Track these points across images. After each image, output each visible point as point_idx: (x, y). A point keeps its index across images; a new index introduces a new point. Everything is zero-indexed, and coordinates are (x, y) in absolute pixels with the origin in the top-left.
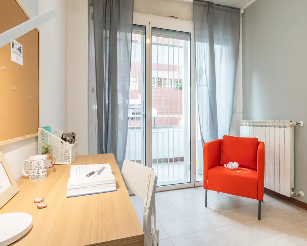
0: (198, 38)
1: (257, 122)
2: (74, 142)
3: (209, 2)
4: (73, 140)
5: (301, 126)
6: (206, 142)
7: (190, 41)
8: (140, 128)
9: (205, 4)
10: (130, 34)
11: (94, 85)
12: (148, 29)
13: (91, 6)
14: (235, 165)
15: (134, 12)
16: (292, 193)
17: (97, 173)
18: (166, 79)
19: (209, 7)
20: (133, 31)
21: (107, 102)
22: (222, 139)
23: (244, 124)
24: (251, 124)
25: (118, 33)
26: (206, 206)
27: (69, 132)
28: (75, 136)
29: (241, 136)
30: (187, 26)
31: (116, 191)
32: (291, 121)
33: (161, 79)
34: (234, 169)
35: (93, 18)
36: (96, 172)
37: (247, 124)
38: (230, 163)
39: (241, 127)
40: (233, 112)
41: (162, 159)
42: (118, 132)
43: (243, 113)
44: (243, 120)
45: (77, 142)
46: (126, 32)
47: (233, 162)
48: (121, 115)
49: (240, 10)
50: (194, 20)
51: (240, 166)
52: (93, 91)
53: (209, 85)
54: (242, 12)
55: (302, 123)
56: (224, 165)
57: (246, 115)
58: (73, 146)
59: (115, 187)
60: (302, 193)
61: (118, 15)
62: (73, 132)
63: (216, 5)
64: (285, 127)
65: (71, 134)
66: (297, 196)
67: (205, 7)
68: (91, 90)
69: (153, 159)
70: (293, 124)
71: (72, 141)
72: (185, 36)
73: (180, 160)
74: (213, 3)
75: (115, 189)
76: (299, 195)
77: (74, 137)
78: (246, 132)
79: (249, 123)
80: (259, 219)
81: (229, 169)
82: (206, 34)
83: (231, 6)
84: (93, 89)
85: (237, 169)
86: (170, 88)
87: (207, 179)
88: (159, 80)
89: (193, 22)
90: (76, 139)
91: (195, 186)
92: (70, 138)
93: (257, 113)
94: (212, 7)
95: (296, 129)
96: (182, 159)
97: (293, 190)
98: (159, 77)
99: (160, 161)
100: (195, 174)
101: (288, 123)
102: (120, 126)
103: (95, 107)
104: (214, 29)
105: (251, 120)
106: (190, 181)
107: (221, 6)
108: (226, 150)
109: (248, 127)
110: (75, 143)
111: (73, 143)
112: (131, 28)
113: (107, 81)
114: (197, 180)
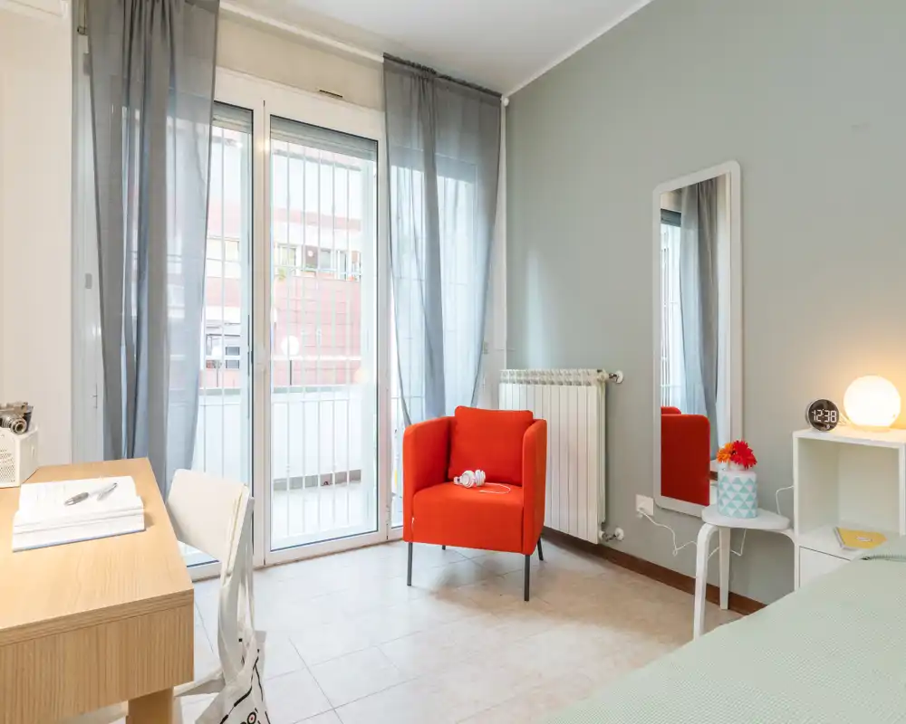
0: (397, 155)
1: (534, 374)
2: (26, 431)
3: (425, 69)
4: (25, 425)
5: (620, 380)
6: (413, 423)
7: (375, 163)
8: (236, 392)
9: (415, 71)
10: (208, 127)
11: (91, 265)
12: (261, 120)
13: (81, 33)
14: (478, 476)
15: (217, 68)
16: (601, 533)
17: (96, 497)
18: (329, 251)
19: (425, 82)
20: (215, 119)
21: (134, 313)
22: (453, 415)
23: (508, 377)
24: (522, 378)
25: (169, 121)
26: (409, 584)
27: (11, 401)
28: (30, 413)
29: (502, 407)
30: (369, 123)
31: (144, 530)
32: (599, 371)
33: (315, 250)
34: (474, 487)
35: (89, 69)
36: (95, 493)
37: (515, 377)
38: (467, 472)
39: (503, 386)
40: (483, 348)
41: (301, 478)
42: (170, 405)
43: (508, 351)
44: (508, 368)
45: (36, 429)
46: (194, 119)
47: (474, 471)
48: (176, 356)
49: (499, 96)
50: (385, 109)
51: (488, 480)
52: (88, 285)
53: (424, 278)
54: (505, 102)
55: (621, 375)
56: (452, 480)
57: (515, 358)
58: (26, 439)
59: (143, 525)
60: (620, 532)
61: (168, 71)
62: (23, 400)
63: (442, 77)
64: (589, 384)
65: (17, 408)
66: (611, 539)
67: (415, 78)
68: (82, 282)
69: (275, 480)
70: (603, 377)
71: (20, 428)
72: (364, 147)
73: (351, 479)
74: (434, 73)
75: (143, 528)
76: (614, 536)
77: (25, 414)
78: (511, 398)
79: (519, 375)
80: (527, 599)
81: (463, 487)
82: (417, 146)
83: (479, 84)
84: (89, 277)
85: (482, 487)
86: (341, 276)
87: (413, 514)
88: (310, 254)
89: (384, 114)
90: (32, 420)
91: (389, 539)
92: (14, 419)
93: (537, 352)
94: (433, 81)
95: (609, 387)
96: (356, 476)
97: (604, 526)
98: (308, 244)
99: (296, 483)
100: (388, 509)
101: (594, 376)
102: (175, 385)
103: (95, 331)
104: (437, 136)
105: (523, 368)
106: (375, 529)
107: (454, 81)
108: (462, 444)
109: (517, 386)
110: (30, 432)
111: (23, 430)
112: (209, 110)
113: (135, 256)
114: (394, 525)
